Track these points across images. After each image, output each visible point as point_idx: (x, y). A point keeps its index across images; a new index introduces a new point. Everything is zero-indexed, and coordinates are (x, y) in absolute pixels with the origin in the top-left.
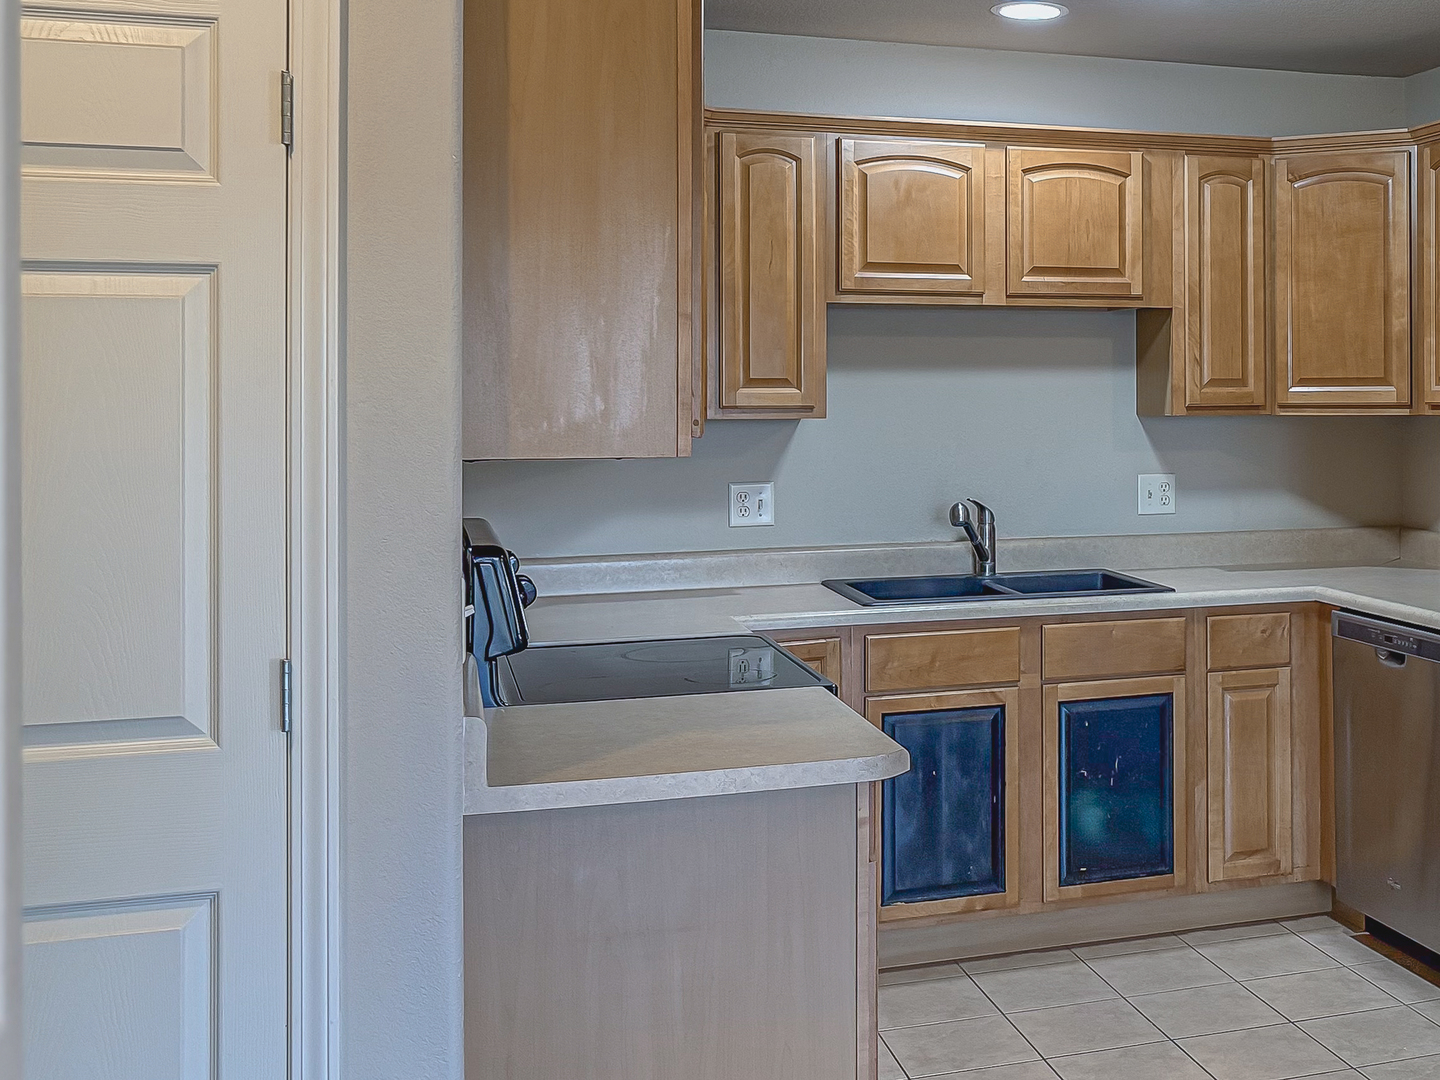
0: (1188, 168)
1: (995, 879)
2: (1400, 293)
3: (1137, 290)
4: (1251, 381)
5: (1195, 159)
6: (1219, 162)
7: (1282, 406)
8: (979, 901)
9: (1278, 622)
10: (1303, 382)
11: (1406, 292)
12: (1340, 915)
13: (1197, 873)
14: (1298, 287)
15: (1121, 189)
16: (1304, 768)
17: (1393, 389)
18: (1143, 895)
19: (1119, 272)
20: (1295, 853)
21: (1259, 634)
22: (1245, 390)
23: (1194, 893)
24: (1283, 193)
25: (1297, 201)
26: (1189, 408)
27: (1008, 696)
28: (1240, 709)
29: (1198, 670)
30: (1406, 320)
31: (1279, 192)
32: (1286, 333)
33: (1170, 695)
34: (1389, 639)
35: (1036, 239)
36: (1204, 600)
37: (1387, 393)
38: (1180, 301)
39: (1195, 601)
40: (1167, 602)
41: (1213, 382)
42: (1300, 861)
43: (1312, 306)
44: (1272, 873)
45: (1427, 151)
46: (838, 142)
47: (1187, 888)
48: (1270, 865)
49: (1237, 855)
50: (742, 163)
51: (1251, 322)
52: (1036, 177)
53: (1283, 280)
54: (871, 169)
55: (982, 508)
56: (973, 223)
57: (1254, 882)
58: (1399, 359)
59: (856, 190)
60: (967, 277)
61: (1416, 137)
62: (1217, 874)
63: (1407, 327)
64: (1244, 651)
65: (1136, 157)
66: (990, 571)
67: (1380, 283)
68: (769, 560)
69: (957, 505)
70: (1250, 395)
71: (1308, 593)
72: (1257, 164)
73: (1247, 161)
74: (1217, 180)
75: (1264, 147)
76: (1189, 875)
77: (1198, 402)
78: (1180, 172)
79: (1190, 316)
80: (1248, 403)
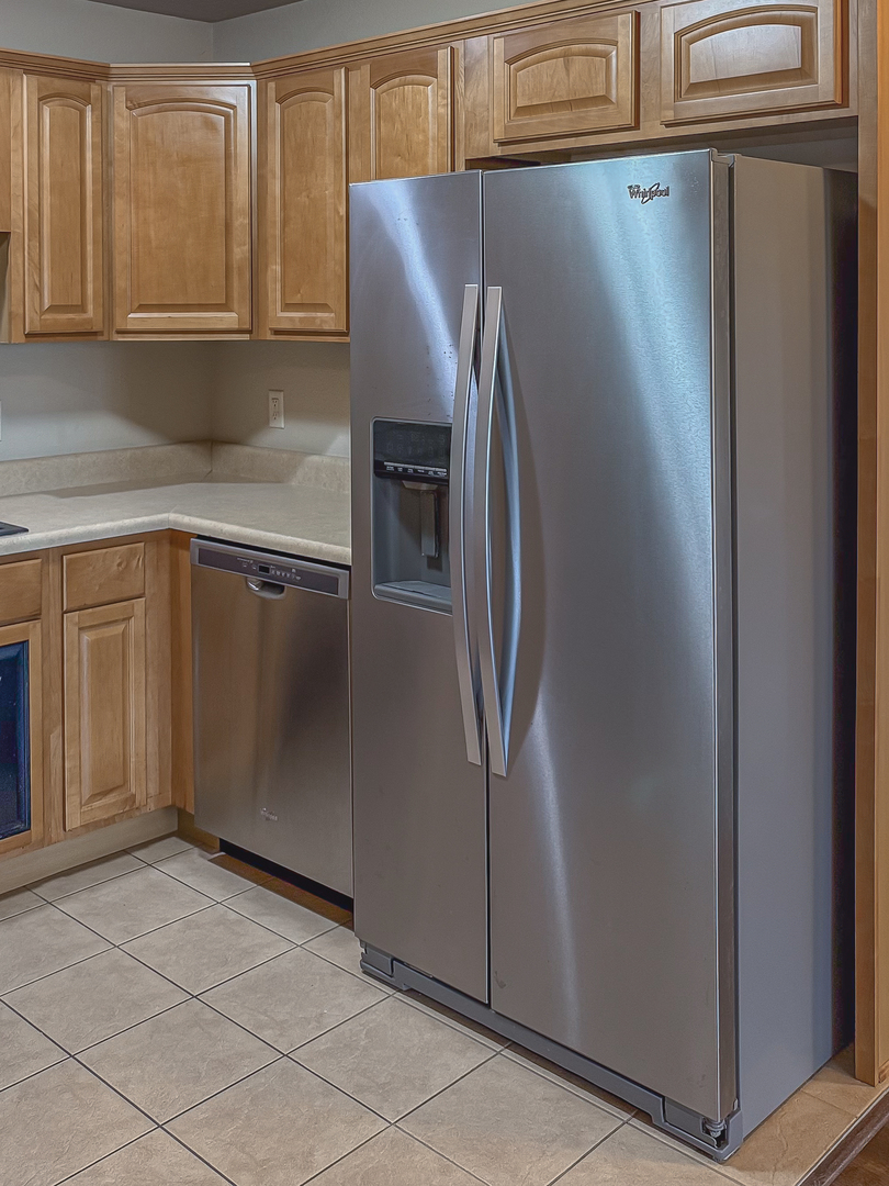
0: (26, 88)
2: (241, 222)
4: (90, 307)
5: (34, 79)
6: (59, 84)
7: (119, 332)
9: (132, 554)
10: (142, 308)
11: (247, 221)
13: (54, 823)
14: (137, 214)
17: (234, 315)
20: (149, 783)
21: (115, 568)
22: (85, 316)
23: (51, 842)
24: (121, 120)
25: (135, 128)
26: (27, 336)
28: (96, 646)
29: (55, 613)
30: (247, 248)
31: (117, 119)
32: (121, 259)
33: (25, 644)
34: (264, 570)
36: (59, 538)
37: (228, 319)
38: (19, 225)
40: (22, 544)
41: (53, 309)
42: (154, 790)
43: (152, 233)
44: (127, 809)
45: (272, 85)
47: (45, 840)
48: (125, 802)
49: (94, 797)
51: (90, 248)
53: (119, 206)
57: (109, 821)
58: (240, 286)
61: (258, 72)
62: (74, 820)
63: (248, 255)
64: (100, 587)
67: (222, 211)
70: (89, 321)
71: (163, 521)
72: (95, 90)
73: (86, 85)
74: (56, 103)
75: (101, 73)
76: (46, 828)
77: (38, 330)
78: (18, 91)
79: (29, 240)
80: (87, 328)
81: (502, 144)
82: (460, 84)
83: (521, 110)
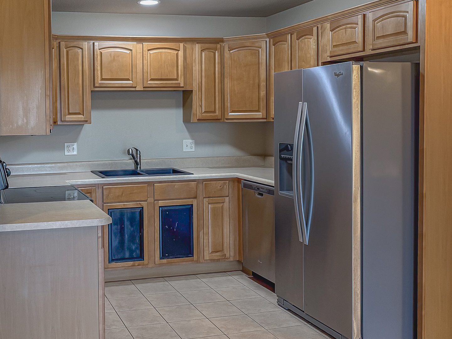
0: (197, 47)
1: (141, 257)
2: (263, 84)
3: (182, 85)
4: (217, 111)
5: (200, 45)
6: (207, 46)
7: (227, 119)
8: (137, 263)
9: (225, 184)
10: (233, 112)
11: (265, 84)
12: (245, 271)
13: (201, 257)
14: (231, 83)
15: (177, 55)
16: (233, 228)
17: (261, 113)
18: (184, 263)
19: (177, 80)
20: (230, 252)
21: (219, 187)
22: (215, 114)
23: (200, 263)
24: (227, 54)
25: (231, 57)
26: (198, 120)
27: (144, 204)
28: (214, 210)
29: (201, 198)
30: (265, 92)
31: (226, 54)
32: (228, 97)
33: (192, 205)
34: (258, 189)
35: (152, 70)
36: (202, 177)
37: (259, 115)
38: (195, 88)
39: (200, 177)
40: (191, 177)
41: (205, 112)
42: (232, 254)
43: (236, 88)
44: (223, 258)
45: (272, 40)
46: (94, 43)
47: (198, 261)
48: (223, 256)
49: (212, 252)
50: (66, 50)
51: (217, 94)
52: (152, 52)
53: (227, 81)
54: (103, 51)
55: (137, 150)
56: (133, 66)
57: (218, 260)
58: (263, 104)
59: (99, 57)
60: (131, 82)
61: (268, 36)
62: (207, 257)
63: (265, 94)
64: (215, 192)
65: (182, 45)
66: (139, 168)
67: (257, 81)
68: (76, 165)
69: (129, 149)
70: (217, 116)
71: (234, 175)
72: (219, 46)
73: (216, 45)
74: (206, 52)
75: (221, 41)
76: (198, 258)
77: (201, 118)
78: (195, 49)
79: (198, 92)
80: (216, 118)
81: (330, 57)
82: (320, 38)
83: (335, 46)
